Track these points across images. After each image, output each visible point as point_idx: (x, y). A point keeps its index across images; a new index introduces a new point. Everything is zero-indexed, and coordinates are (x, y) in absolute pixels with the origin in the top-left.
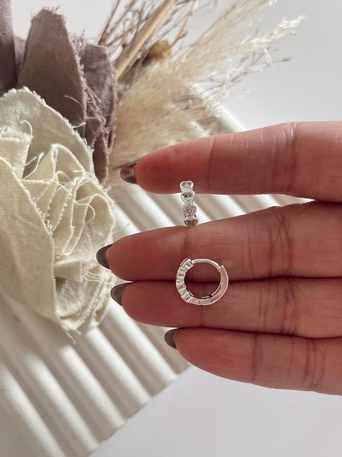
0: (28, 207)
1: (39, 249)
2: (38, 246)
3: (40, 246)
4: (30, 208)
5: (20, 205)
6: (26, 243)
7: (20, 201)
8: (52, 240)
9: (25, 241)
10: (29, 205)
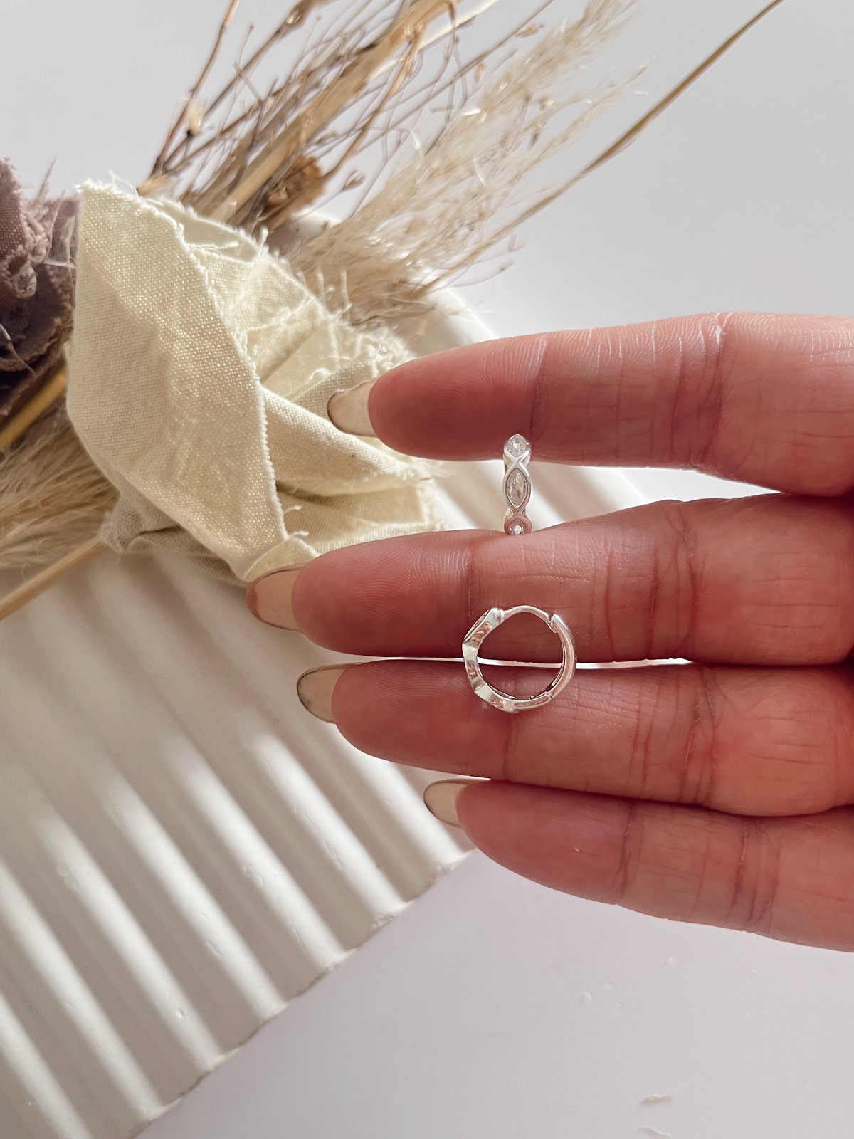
0: (201, 304)
1: (228, 405)
2: (226, 398)
3: (230, 398)
4: (204, 305)
5: (186, 301)
6: (198, 396)
7: (185, 294)
8: (256, 379)
9: (196, 390)
10: (204, 298)
